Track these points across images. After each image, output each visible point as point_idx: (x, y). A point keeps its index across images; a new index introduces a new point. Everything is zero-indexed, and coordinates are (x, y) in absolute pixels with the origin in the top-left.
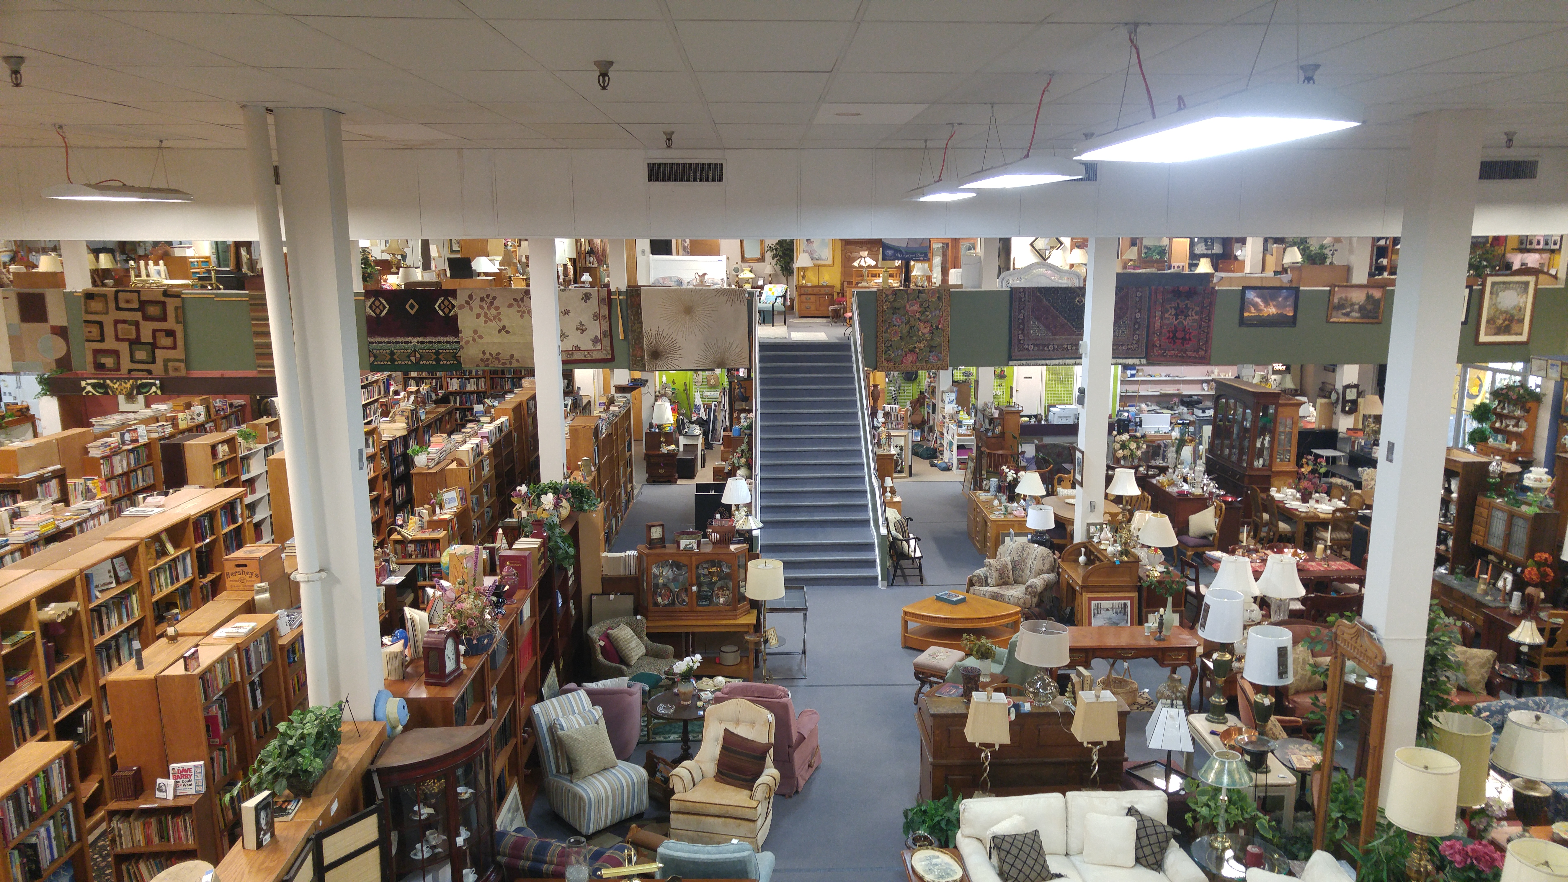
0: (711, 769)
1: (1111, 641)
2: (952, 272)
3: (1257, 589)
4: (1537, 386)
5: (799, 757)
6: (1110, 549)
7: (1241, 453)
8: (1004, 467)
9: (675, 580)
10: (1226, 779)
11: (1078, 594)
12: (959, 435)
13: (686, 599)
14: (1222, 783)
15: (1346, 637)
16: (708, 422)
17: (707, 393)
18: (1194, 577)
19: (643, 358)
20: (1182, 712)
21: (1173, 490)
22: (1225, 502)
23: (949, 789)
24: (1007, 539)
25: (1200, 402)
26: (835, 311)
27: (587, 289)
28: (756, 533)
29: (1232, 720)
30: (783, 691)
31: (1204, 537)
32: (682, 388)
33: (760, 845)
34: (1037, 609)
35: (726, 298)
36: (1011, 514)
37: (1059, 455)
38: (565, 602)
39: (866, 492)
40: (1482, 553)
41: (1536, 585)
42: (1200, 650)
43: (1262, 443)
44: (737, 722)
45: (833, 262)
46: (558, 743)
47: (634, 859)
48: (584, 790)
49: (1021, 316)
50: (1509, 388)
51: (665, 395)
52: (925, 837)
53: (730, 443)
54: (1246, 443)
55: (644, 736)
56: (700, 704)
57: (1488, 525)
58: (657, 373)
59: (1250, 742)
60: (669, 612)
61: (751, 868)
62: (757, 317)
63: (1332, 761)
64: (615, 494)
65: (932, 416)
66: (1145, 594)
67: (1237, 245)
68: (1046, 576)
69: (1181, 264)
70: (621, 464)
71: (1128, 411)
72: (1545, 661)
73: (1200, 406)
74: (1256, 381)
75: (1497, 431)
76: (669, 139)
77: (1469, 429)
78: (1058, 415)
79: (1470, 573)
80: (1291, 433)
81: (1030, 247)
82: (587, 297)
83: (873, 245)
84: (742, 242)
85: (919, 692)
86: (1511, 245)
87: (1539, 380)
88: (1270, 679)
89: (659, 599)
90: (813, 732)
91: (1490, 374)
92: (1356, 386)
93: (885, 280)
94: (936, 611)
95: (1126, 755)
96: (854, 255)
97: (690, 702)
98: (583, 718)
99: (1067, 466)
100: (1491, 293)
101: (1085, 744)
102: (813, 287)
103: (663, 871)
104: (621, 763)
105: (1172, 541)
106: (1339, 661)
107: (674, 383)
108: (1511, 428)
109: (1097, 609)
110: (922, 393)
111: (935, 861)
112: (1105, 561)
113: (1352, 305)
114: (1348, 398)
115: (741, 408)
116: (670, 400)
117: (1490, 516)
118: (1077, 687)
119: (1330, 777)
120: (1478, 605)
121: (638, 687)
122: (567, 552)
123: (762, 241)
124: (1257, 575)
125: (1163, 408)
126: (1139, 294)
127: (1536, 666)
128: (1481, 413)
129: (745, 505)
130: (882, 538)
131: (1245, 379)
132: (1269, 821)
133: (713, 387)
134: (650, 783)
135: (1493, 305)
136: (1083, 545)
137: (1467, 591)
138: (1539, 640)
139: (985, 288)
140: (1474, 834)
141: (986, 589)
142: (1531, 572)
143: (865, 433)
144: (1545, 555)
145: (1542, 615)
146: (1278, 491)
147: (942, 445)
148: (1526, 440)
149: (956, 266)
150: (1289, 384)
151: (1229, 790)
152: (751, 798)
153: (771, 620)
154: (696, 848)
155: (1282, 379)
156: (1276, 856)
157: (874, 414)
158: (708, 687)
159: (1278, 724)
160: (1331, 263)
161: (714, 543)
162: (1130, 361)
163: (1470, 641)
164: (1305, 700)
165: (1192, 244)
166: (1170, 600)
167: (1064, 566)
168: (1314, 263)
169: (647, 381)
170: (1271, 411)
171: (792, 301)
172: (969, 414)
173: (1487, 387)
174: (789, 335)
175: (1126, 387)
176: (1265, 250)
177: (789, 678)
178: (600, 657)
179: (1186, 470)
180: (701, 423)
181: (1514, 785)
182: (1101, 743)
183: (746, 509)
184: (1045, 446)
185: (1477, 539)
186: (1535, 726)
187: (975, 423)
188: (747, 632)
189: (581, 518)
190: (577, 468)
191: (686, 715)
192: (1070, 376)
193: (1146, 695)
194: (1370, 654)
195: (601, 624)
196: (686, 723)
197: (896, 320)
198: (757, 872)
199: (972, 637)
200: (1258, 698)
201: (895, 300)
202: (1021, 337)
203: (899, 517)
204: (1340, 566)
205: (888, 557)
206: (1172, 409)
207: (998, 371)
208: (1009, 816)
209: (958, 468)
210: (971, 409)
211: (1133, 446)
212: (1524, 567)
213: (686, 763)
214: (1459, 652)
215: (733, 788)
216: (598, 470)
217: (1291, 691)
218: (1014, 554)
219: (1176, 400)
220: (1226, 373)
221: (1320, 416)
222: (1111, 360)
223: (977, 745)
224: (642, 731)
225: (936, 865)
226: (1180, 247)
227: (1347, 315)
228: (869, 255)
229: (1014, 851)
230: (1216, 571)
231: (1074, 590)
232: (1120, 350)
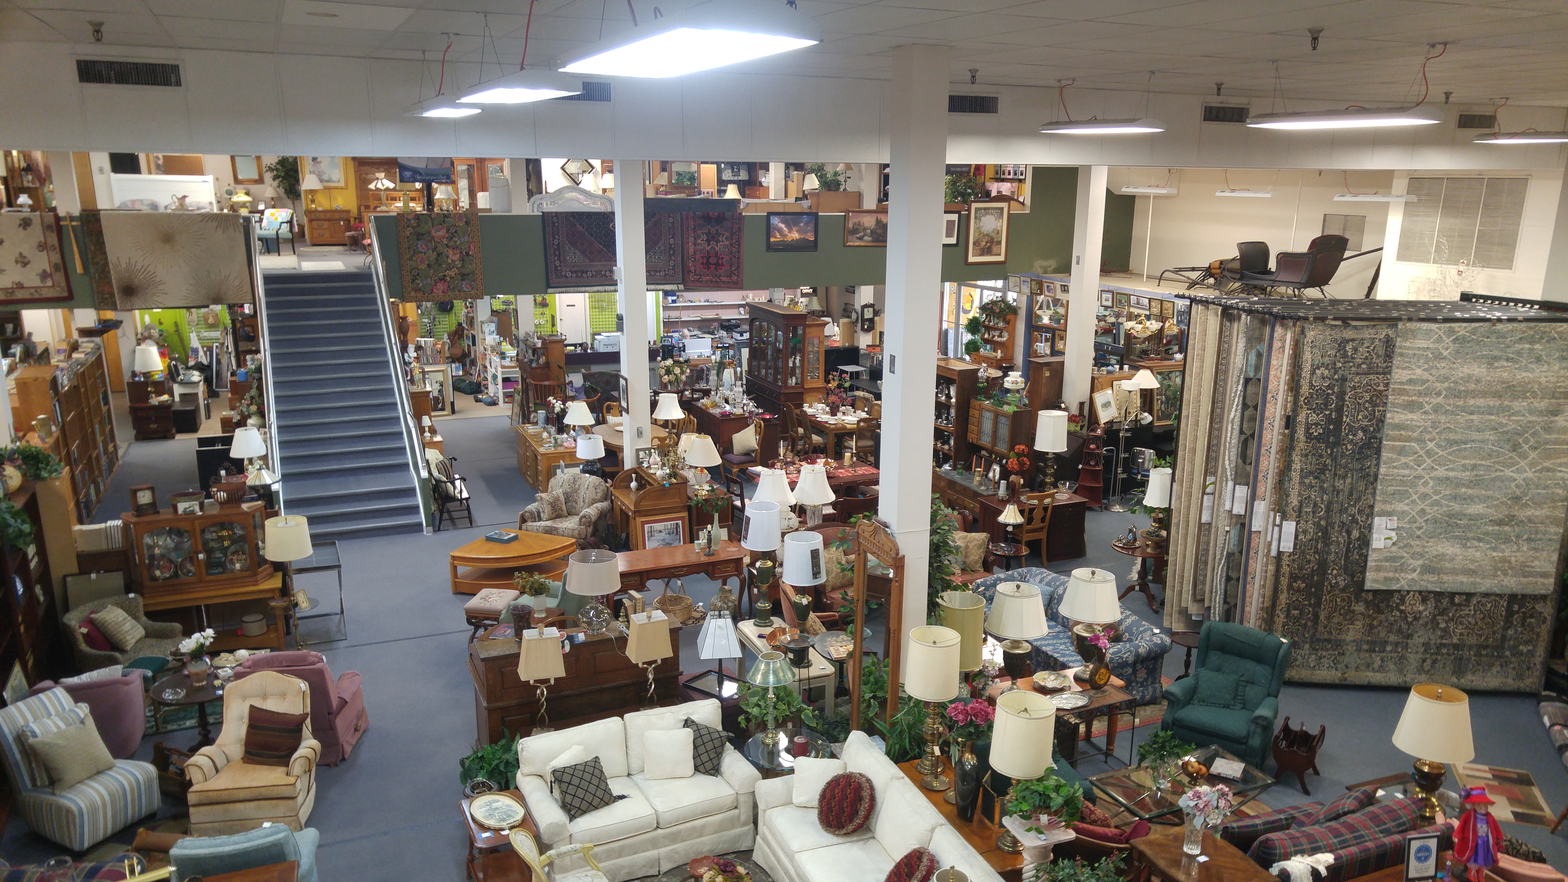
0: (237, 750)
1: (667, 562)
2: (481, 196)
3: (793, 499)
4: (1015, 300)
5: (341, 723)
6: (659, 473)
7: (777, 372)
8: (551, 398)
9: (177, 548)
10: (771, 678)
11: (631, 520)
12: (503, 367)
13: (192, 569)
14: (768, 683)
15: (866, 534)
16: (209, 367)
17: (206, 334)
18: (738, 492)
19: (112, 295)
20: (729, 621)
21: (716, 411)
22: (764, 420)
23: (506, 730)
24: (559, 471)
25: (738, 326)
26: (353, 237)
27: (26, 213)
28: (275, 487)
29: (777, 622)
30: (316, 656)
31: (747, 454)
32: (172, 329)
33: (303, 822)
34: (593, 539)
35: (215, 224)
36: (561, 445)
37: (607, 383)
38: (28, 587)
39: (402, 433)
40: (976, 449)
41: (1017, 474)
42: (747, 560)
43: (794, 363)
44: (265, 697)
45: (346, 184)
46: (31, 753)
47: (138, 869)
48: (74, 801)
49: (556, 242)
50: (993, 302)
51: (150, 337)
52: (483, 783)
53: (238, 389)
54: (780, 364)
55: (152, 727)
56: (217, 683)
57: (979, 424)
58: (137, 312)
59: (793, 641)
60: (173, 584)
61: (289, 849)
62: (257, 245)
63: (861, 648)
64: (91, 456)
65: (472, 348)
66: (694, 512)
67: (761, 172)
68: (599, 505)
69: (710, 190)
70: (96, 421)
71: (672, 337)
72: (1026, 537)
73: (739, 329)
74: (786, 304)
75: (986, 341)
76: (98, 31)
77: (965, 341)
78: (603, 343)
79: (968, 468)
80: (818, 352)
81: (561, 171)
82: (26, 223)
83: (390, 165)
84: (233, 158)
85: (473, 637)
86: (990, 173)
87: (1015, 295)
88: (806, 580)
89: (158, 573)
90: (356, 694)
91: (978, 290)
92: (872, 306)
93: (406, 205)
94: (488, 552)
95: (681, 669)
96: (370, 176)
97: (204, 683)
98: (63, 719)
99: (615, 394)
100: (976, 218)
101: (640, 665)
102: (325, 212)
103: (181, 874)
104: (120, 763)
105: (718, 461)
106: (862, 556)
107: (161, 323)
108: (996, 338)
109: (651, 532)
110: (460, 324)
111: (495, 805)
112: (655, 484)
113: (865, 229)
114: (866, 317)
115: (245, 349)
116: (157, 344)
117: (981, 416)
118: (630, 610)
119: (861, 662)
120: (975, 495)
121: (137, 675)
122: (20, 530)
123: (258, 158)
124: (793, 485)
125: (705, 333)
126: (671, 220)
127: (1019, 542)
128: (974, 326)
129: (260, 458)
130: (422, 481)
131: (777, 303)
132: (814, 710)
133: (213, 326)
134: (161, 779)
135: (978, 229)
136: (634, 470)
137: (965, 483)
138: (1020, 520)
139: (515, 212)
140: (976, 694)
141: (539, 524)
142: (1012, 463)
143: (396, 370)
144: (1022, 447)
145: (1022, 498)
146: (810, 407)
147: (486, 379)
148: (1007, 347)
149: (484, 189)
150: (816, 306)
151: (776, 688)
152: (287, 774)
153: (298, 582)
154: (219, 841)
155: (810, 302)
156: (820, 742)
157: (404, 349)
158: (227, 663)
159: (817, 620)
160: (845, 190)
161: (221, 503)
162: (668, 287)
163: (969, 526)
164: (837, 595)
165: (719, 171)
166: (716, 516)
167: (617, 493)
168: (830, 190)
169: (121, 322)
170: (800, 332)
171: (301, 227)
172: (512, 344)
173: (977, 303)
174: (300, 265)
175: (668, 313)
176: (787, 177)
177: (327, 641)
178: (84, 647)
179: (727, 393)
180: (200, 367)
181: (1003, 647)
182: (655, 661)
183: (261, 462)
184: (593, 375)
185: (972, 437)
186: (1017, 594)
187: (518, 355)
188: (273, 598)
189: (39, 487)
190: (32, 429)
191: (200, 698)
192: (612, 303)
193: (701, 609)
194: (886, 548)
195: (81, 608)
196: (202, 706)
197: (421, 246)
198: (297, 852)
199: (525, 574)
200: (796, 598)
201: (418, 225)
202: (557, 263)
203: (441, 458)
204: (864, 470)
205: (432, 501)
206: (712, 333)
207: (539, 299)
208: (570, 748)
209: (505, 402)
210: (515, 341)
211: (677, 370)
212: (1008, 459)
213: (205, 750)
214: (959, 538)
215: (266, 767)
216: (63, 429)
217: (829, 589)
218: (566, 486)
219: (716, 324)
220: (758, 297)
221: (843, 334)
222: (645, 287)
223: (532, 682)
224: (149, 722)
225: (497, 809)
226: (709, 173)
227: (861, 239)
228: (386, 177)
229: (576, 781)
230: (756, 485)
231: (627, 516)
232: (654, 277)
